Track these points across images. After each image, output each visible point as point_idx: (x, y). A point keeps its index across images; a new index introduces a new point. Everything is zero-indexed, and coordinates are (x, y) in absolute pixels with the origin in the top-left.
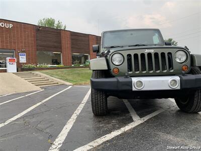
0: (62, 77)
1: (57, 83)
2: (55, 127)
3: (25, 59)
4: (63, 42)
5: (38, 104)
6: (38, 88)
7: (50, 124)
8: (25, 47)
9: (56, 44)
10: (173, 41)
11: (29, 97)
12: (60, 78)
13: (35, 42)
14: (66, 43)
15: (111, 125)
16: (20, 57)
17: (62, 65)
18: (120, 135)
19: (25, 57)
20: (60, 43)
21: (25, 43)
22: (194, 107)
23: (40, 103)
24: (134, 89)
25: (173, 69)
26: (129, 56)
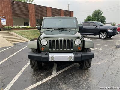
0: (28, 36)
1: (24, 41)
2: (9, 79)
3: (6, 22)
4: (30, 11)
5: (6, 59)
6: (11, 44)
7: (7, 76)
8: (5, 14)
9: (25, 13)
10: (100, 11)
11: (3, 52)
12: (26, 37)
13: (11, 11)
14: (32, 12)
15: (39, 77)
16: (2, 21)
17: (30, 27)
18: (40, 85)
19: (5, 21)
20: (28, 12)
21: (5, 11)
22: (84, 67)
23: (8, 58)
24: (50, 61)
25: (73, 49)
26: (50, 40)
